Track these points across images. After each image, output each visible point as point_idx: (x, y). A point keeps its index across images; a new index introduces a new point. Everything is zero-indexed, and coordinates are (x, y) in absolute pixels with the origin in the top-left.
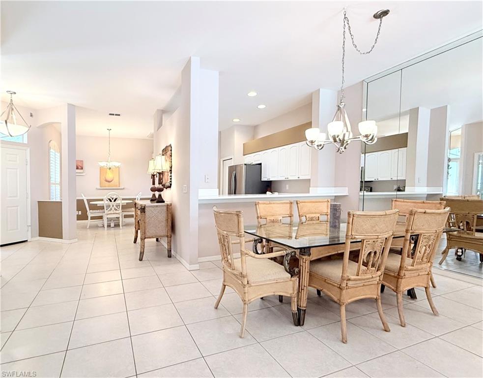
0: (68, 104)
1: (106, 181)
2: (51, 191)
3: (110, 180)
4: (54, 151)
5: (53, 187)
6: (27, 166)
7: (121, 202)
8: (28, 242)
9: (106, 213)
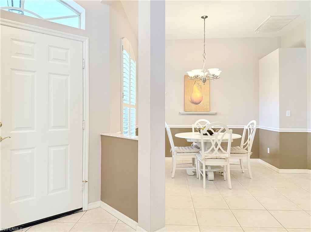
1: (193, 102)
2: (124, 116)
3: (198, 102)
5: (126, 111)
6: (84, 70)
7: (229, 137)
8: (83, 213)
9: (203, 157)
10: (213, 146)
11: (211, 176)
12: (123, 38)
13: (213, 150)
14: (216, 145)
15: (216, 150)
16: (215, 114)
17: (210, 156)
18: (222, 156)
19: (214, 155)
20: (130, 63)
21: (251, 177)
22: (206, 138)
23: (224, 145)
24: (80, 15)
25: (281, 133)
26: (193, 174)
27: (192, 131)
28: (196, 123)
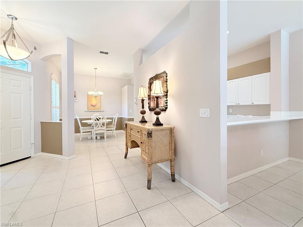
0: (67, 37)
1: (92, 106)
2: (53, 113)
3: (95, 105)
4: (55, 83)
5: (54, 110)
6: (31, 91)
7: (106, 121)
8: (31, 158)
9: (94, 129)
10: (99, 125)
11: (99, 138)
12: (52, 74)
13: (99, 127)
14: (100, 124)
15: (100, 126)
16: (103, 111)
17: (97, 129)
18: (102, 128)
19: (99, 129)
20: (56, 85)
21: (116, 137)
22: (96, 122)
23: (103, 124)
24: (27, 63)
25: (128, 119)
26: (91, 138)
27: (91, 119)
28: (93, 116)
